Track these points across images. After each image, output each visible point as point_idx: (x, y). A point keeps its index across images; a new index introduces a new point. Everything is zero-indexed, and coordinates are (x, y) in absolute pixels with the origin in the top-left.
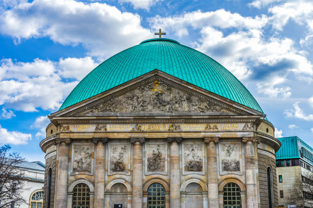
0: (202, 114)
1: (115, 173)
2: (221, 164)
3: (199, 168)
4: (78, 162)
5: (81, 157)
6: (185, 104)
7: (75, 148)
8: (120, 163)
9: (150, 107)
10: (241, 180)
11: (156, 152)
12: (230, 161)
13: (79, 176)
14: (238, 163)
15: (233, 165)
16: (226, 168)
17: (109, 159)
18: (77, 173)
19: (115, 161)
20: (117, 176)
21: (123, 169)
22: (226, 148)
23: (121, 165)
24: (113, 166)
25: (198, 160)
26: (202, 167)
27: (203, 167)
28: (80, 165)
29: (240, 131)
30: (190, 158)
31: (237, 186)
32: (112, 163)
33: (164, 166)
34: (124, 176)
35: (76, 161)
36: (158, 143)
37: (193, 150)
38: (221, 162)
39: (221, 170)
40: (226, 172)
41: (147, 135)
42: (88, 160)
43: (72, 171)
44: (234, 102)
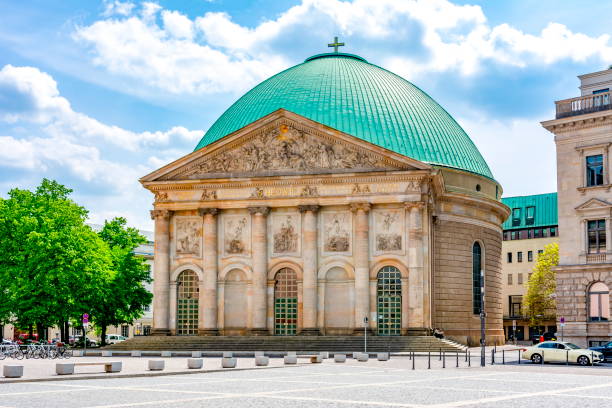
0: (347, 170)
1: (231, 255)
2: (375, 241)
3: (345, 248)
4: (183, 242)
5: (186, 235)
6: (324, 157)
7: (177, 224)
8: (238, 242)
9: (275, 163)
10: (403, 261)
11: (286, 226)
12: (389, 236)
13: (185, 261)
14: (399, 239)
15: (393, 242)
16: (383, 245)
17: (223, 237)
18: (181, 256)
19: (230, 239)
20: (234, 260)
21: (240, 251)
22: (383, 218)
24: (228, 247)
25: (344, 236)
26: (348, 245)
27: (350, 246)
28: (184, 245)
29: (401, 193)
30: (333, 233)
31: (398, 270)
32: (227, 242)
33: (296, 245)
34: (242, 260)
35: (179, 240)
36: (288, 214)
37: (337, 222)
38: (375, 238)
39: (375, 249)
40: (381, 252)
41: (271, 204)
42: (196, 239)
43: (174, 254)
44: (392, 152)
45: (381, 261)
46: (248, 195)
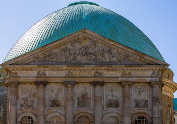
0: (119, 63)
1: (52, 108)
2: (133, 102)
3: (117, 105)
4: (24, 100)
5: (26, 96)
6: (107, 55)
7: (21, 89)
8: (56, 101)
9: (79, 57)
10: (148, 114)
11: (84, 93)
12: (141, 100)
13: (25, 111)
14: (146, 101)
15: (143, 103)
16: (137, 105)
17: (48, 98)
18: (23, 108)
19: (52, 99)
20: (54, 110)
21: (58, 105)
22: (138, 90)
23: (57, 102)
24: (51, 103)
25: (116, 99)
26: (119, 104)
27: (120, 104)
28: (25, 102)
29: (149, 77)
30: (110, 97)
31: (146, 118)
32: (50, 101)
33: (90, 103)
34: (59, 111)
35: (22, 99)
36: (85, 86)
37: (112, 91)
38: (133, 100)
39: (133, 107)
40: (137, 108)
41: (77, 80)
42: (32, 98)
43: (19, 107)
44: (145, 55)
45: (137, 113)
46: (64, 75)
